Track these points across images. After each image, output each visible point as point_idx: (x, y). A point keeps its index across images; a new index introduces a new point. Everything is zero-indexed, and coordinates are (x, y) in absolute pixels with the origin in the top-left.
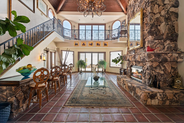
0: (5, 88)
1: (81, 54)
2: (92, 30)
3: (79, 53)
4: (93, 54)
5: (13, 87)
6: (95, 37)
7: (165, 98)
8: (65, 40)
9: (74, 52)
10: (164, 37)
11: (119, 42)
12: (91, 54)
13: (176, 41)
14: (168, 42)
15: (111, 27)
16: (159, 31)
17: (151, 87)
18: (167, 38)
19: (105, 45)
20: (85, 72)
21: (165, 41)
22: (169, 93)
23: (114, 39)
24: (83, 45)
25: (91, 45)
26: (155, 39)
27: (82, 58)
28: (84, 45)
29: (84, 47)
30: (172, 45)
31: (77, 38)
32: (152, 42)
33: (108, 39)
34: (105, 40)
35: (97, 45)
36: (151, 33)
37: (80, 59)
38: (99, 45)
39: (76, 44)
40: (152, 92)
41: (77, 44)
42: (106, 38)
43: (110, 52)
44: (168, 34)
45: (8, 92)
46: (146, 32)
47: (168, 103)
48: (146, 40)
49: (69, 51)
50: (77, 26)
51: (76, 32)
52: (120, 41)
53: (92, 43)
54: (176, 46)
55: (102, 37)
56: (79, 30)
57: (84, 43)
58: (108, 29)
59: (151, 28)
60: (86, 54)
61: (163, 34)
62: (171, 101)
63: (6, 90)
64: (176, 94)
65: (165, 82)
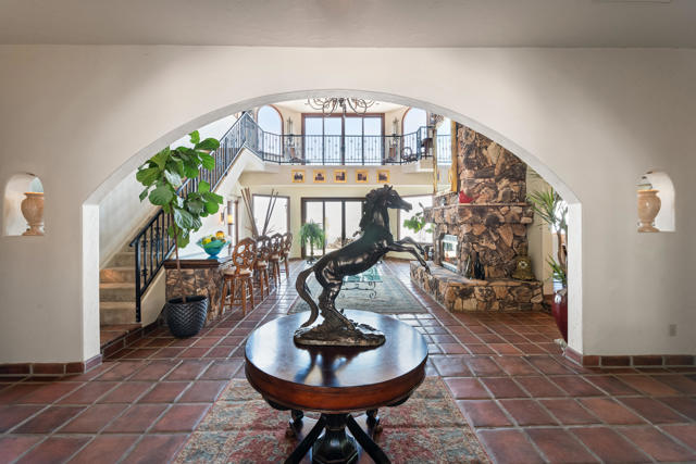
0: (191, 271)
1: (309, 205)
2: (343, 136)
3: (304, 201)
4: (346, 203)
5: (207, 271)
6: (352, 152)
7: (489, 297)
8: (266, 165)
9: (288, 198)
10: (497, 172)
11: (419, 170)
12: (340, 203)
13: (524, 180)
14: (505, 182)
15: (400, 123)
16: (485, 159)
17: (468, 277)
18: (503, 174)
19: (382, 178)
21: (498, 180)
22: (499, 287)
23: (410, 159)
24: (316, 179)
25: (342, 178)
26: (476, 177)
27: (314, 213)
28: (320, 178)
29: (320, 185)
30: (515, 189)
31: (299, 157)
32: (471, 182)
33: (391, 160)
34: (383, 163)
35: (359, 179)
36: (469, 164)
37: (308, 220)
38: (365, 179)
39: (297, 177)
40: (464, 284)
41: (301, 177)
42: (387, 157)
44: (503, 165)
45: (197, 278)
46: (461, 159)
47: (496, 305)
48: (461, 177)
49: (276, 196)
50: (297, 120)
51: (296, 141)
52: (422, 167)
53: (343, 174)
54: (523, 190)
55: (374, 154)
56: (303, 135)
57: (319, 175)
58: (390, 131)
59: (468, 153)
60: (327, 203)
61: (494, 166)
62: (503, 302)
63: (193, 275)
64: (513, 288)
65: (500, 266)
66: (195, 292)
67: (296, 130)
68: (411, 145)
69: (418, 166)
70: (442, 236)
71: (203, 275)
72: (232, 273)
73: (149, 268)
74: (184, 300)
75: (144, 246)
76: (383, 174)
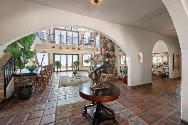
0: (25, 77)
1: (56, 56)
2: (67, 36)
3: (54, 54)
4: (68, 55)
6: (70, 41)
7: (109, 77)
8: (42, 43)
9: (49, 53)
10: (109, 49)
11: (89, 48)
12: (66, 55)
13: (114, 52)
14: (111, 52)
15: (83, 35)
16: (107, 46)
18: (111, 50)
19: (79, 49)
20: (61, 71)
21: (110, 51)
22: (110, 75)
23: (85, 45)
24: (60, 48)
25: (68, 48)
26: (105, 50)
27: (57, 58)
28: (61, 48)
29: (61, 50)
30: (113, 54)
31: (53, 41)
32: (104, 52)
33: (81, 44)
34: (78, 45)
35: (73, 49)
36: (104, 47)
37: (56, 60)
38: (74, 49)
39: (53, 47)
40: (104, 75)
41: (55, 47)
42: (79, 44)
43: (82, 54)
44: (111, 48)
45: (28, 79)
46: (102, 46)
47: (110, 79)
48: (102, 50)
49: (45, 53)
50: (52, 30)
51: (52, 36)
53: (68, 47)
54: (114, 54)
55: (76, 42)
56: (54, 35)
57: (61, 47)
58: (80, 37)
59: (104, 45)
60: (62, 55)
61: (109, 48)
62: (111, 78)
63: (26, 79)
64: (113, 75)
65: (110, 71)
66: (27, 84)
67: (52, 32)
68: (86, 41)
69: (89, 47)
70: (96, 64)
71: (30, 78)
72: (40, 77)
73: (8, 77)
74: (24, 87)
75: (7, 69)
76: (79, 48)
